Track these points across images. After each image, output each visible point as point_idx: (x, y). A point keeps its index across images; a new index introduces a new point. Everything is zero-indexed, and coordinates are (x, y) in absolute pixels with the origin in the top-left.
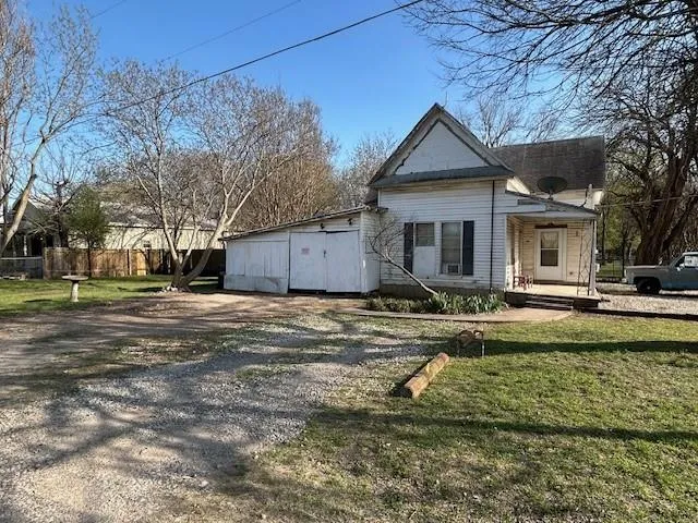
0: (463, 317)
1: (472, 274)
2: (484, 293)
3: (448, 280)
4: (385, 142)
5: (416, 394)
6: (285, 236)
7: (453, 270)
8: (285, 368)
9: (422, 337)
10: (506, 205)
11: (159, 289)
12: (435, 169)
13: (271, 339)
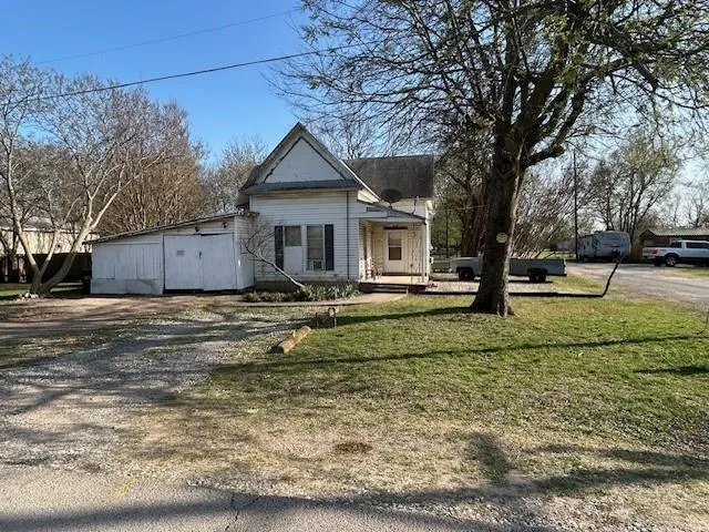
0: (325, 303)
1: (333, 269)
2: (342, 284)
3: (313, 275)
4: (253, 147)
5: (286, 351)
6: (158, 239)
7: (318, 266)
8: (181, 347)
9: (292, 320)
10: (358, 212)
11: (16, 297)
12: (300, 180)
13: (162, 329)
